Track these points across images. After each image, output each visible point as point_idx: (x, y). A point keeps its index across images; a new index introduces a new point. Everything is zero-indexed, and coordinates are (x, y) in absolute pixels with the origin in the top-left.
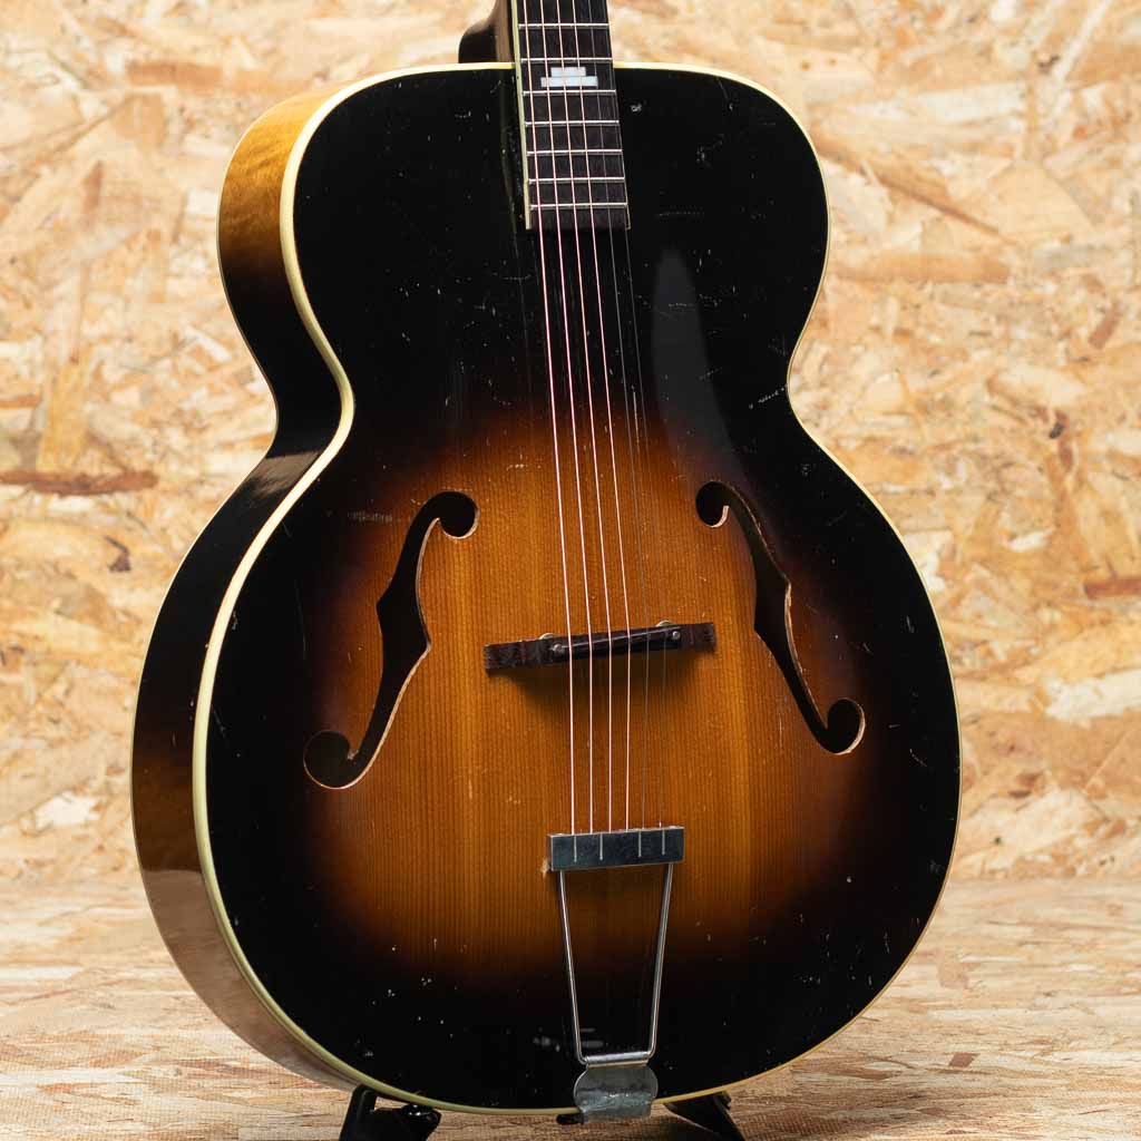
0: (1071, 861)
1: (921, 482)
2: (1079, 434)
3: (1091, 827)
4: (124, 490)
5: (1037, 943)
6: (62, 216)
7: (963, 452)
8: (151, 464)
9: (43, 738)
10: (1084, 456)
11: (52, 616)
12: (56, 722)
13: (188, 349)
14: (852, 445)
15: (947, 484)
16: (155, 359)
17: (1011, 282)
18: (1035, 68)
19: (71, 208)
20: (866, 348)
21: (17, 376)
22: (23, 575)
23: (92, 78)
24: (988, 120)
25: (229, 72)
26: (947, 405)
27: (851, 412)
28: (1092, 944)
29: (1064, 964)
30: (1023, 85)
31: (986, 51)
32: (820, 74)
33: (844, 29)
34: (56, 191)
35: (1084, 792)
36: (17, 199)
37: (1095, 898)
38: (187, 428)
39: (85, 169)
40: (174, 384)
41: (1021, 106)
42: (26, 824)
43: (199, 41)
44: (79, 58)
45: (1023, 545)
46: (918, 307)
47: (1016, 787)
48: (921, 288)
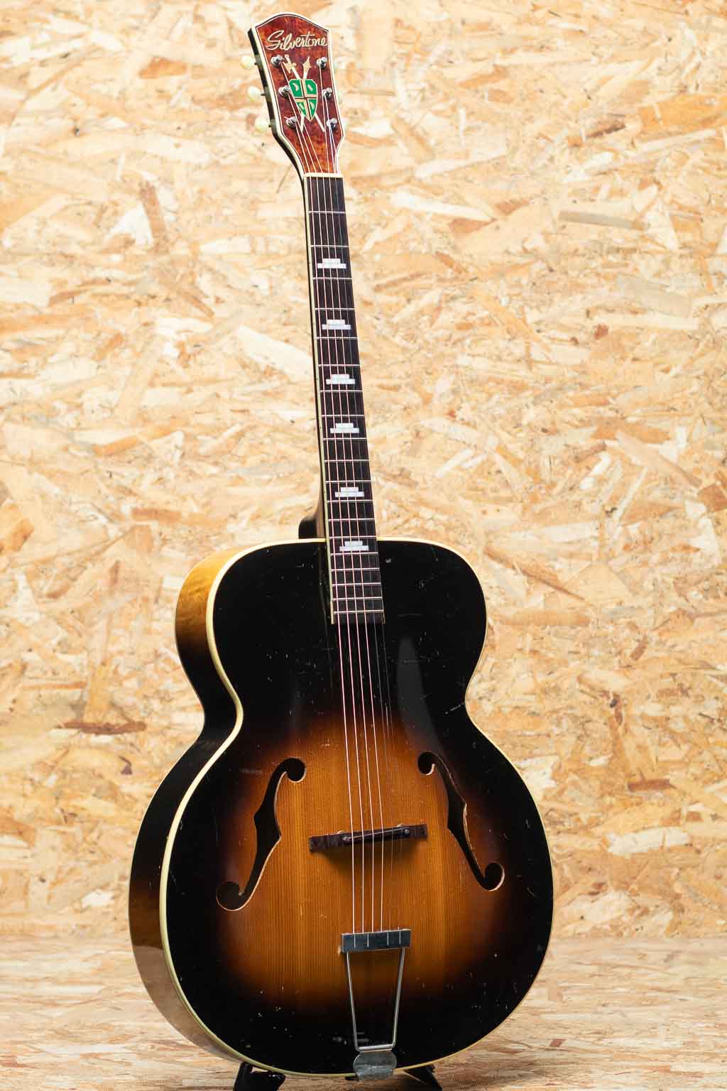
0: (621, 928)
1: (543, 730)
2: (625, 705)
3: (631, 911)
4: (129, 732)
5: (600, 975)
6: (98, 588)
7: (565, 714)
8: (144, 718)
9: (86, 861)
10: (628, 716)
11: (91, 798)
12: (92, 852)
13: (163, 658)
14: (507, 710)
15: (557, 731)
16: (145, 663)
17: (590, 625)
18: (604, 514)
19: (102, 585)
20: (515, 660)
21: (74, 672)
22: (75, 776)
23: (114, 517)
24: (579, 541)
25: (185, 515)
26: (557, 689)
27: (507, 693)
28: (629, 976)
29: (613, 988)
30: (597, 523)
31: (578, 505)
32: (492, 517)
33: (504, 493)
34: (95, 575)
35: (628, 893)
36: (74, 579)
37: (632, 949)
38: (162, 699)
39: (110, 564)
40: (156, 677)
41: (596, 534)
42: (77, 906)
43: (169, 497)
44: (108, 507)
45: (594, 763)
46: (542, 638)
47: (593, 890)
48: (543, 629)
